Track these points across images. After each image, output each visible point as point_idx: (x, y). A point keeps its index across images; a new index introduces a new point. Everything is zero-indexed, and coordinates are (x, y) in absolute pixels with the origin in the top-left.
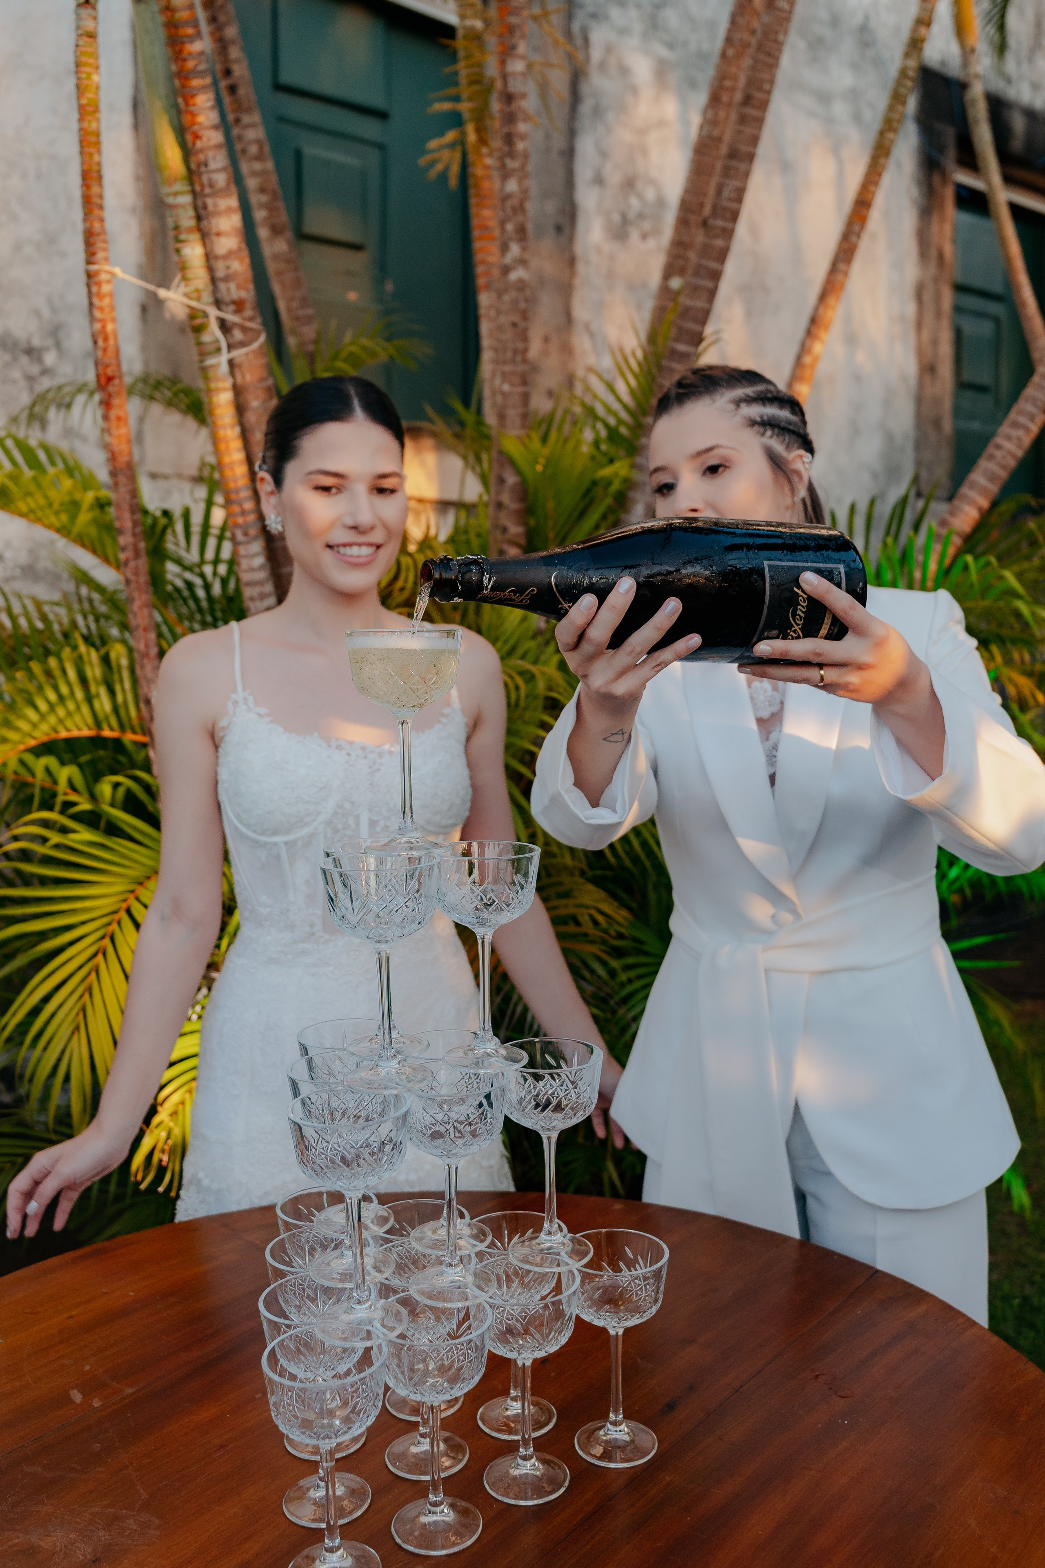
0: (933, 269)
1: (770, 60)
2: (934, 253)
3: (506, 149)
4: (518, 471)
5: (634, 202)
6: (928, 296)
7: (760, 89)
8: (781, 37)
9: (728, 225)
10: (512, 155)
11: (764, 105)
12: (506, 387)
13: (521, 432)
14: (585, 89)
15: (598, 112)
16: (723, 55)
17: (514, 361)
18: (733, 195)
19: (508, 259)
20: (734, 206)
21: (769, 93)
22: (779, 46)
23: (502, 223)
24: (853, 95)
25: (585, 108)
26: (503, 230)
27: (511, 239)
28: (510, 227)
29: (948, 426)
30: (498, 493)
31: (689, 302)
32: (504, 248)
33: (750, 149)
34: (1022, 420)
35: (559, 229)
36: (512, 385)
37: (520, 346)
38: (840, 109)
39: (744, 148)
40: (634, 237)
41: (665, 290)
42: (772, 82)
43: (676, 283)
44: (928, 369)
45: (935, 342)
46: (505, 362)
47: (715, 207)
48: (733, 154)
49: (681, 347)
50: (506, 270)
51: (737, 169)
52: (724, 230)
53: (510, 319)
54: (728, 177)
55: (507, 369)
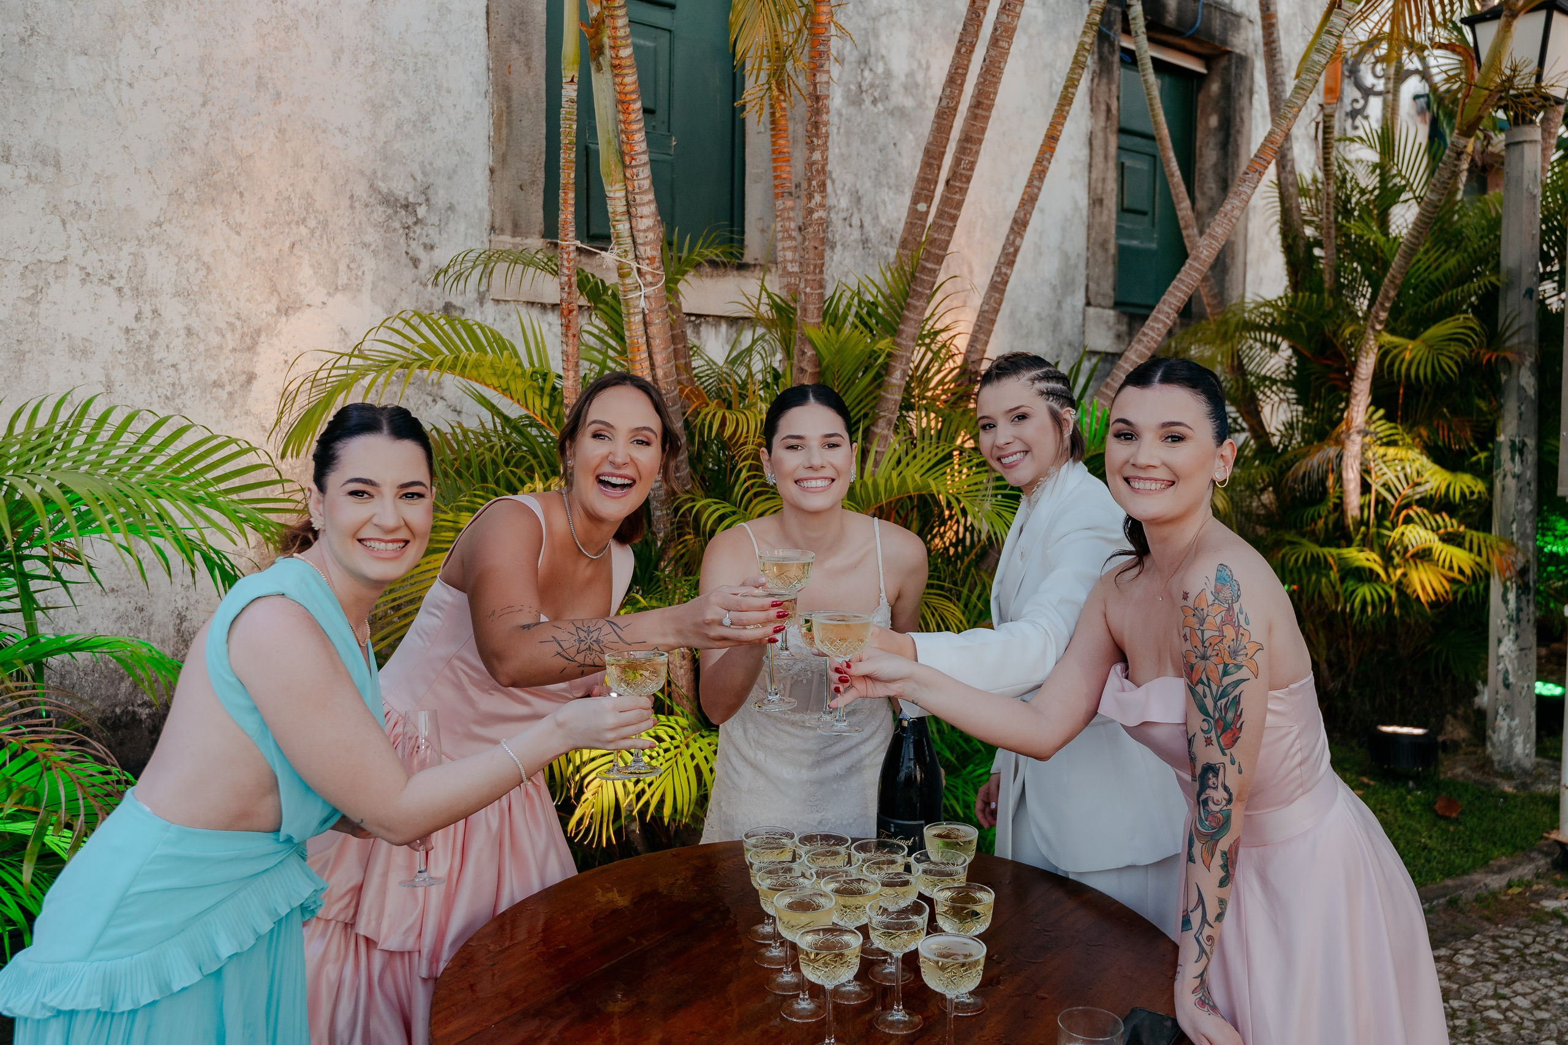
0: (1102, 123)
1: (994, 80)
2: (1103, 107)
4: (815, 347)
6: (1098, 143)
7: (988, 98)
8: (1002, 65)
9: (965, 186)
10: (817, 136)
11: (990, 108)
12: (808, 290)
13: (817, 321)
16: (958, 51)
17: (814, 272)
18: (969, 166)
19: (813, 204)
20: (969, 173)
21: (993, 100)
22: (1001, 70)
23: (809, 180)
26: (810, 185)
28: (814, 183)
29: (1112, 250)
30: (799, 361)
31: (936, 236)
32: (810, 197)
33: (980, 135)
34: (1161, 317)
36: (812, 288)
37: (819, 262)
39: (975, 136)
41: (915, 209)
42: (995, 94)
43: (922, 207)
44: (1096, 202)
45: (1104, 180)
46: (808, 273)
47: (955, 173)
48: (968, 139)
49: (929, 265)
50: (811, 211)
51: (971, 149)
52: (961, 189)
53: (812, 244)
54: (964, 154)
55: (809, 277)
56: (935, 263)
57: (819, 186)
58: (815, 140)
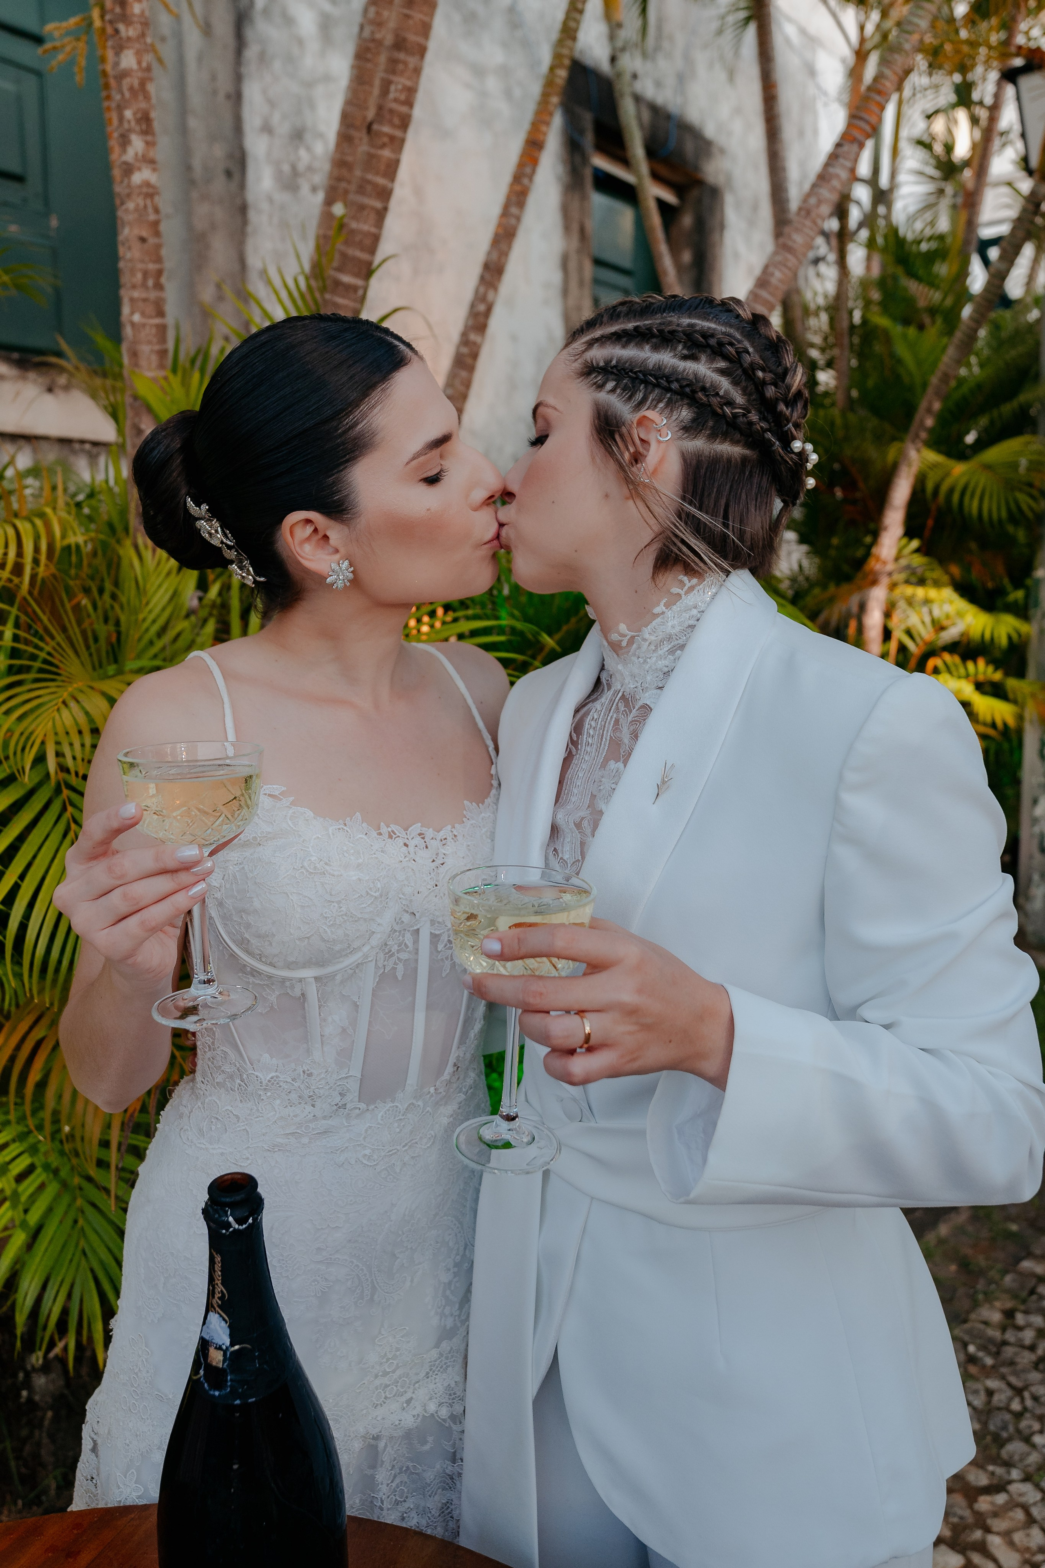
0: (575, 242)
3: (118, 10)
5: (303, 153)
6: (573, 265)
9: (398, 133)
10: (125, 18)
12: (137, 318)
13: (160, 374)
14: (249, 34)
15: (263, 58)
17: (144, 285)
18: (403, 97)
19: (130, 156)
20: (404, 109)
24: (504, 71)
25: (251, 53)
26: (121, 118)
27: (130, 130)
28: (128, 114)
31: (355, 227)
32: (125, 141)
33: (420, 40)
35: (229, 174)
36: (143, 314)
37: (152, 267)
38: (492, 84)
39: (412, 38)
40: (305, 189)
41: (327, 216)
43: (338, 209)
46: (134, 287)
47: (380, 108)
48: (400, 44)
49: (346, 279)
50: (128, 169)
51: (405, 63)
52: (392, 138)
53: (137, 232)
54: (394, 72)
55: (136, 294)
56: (357, 275)
57: (138, 121)
58: (121, 27)
